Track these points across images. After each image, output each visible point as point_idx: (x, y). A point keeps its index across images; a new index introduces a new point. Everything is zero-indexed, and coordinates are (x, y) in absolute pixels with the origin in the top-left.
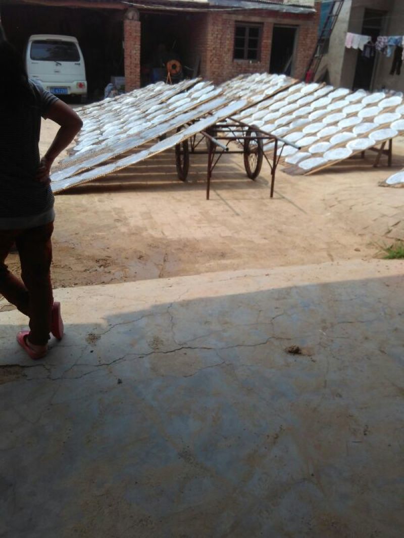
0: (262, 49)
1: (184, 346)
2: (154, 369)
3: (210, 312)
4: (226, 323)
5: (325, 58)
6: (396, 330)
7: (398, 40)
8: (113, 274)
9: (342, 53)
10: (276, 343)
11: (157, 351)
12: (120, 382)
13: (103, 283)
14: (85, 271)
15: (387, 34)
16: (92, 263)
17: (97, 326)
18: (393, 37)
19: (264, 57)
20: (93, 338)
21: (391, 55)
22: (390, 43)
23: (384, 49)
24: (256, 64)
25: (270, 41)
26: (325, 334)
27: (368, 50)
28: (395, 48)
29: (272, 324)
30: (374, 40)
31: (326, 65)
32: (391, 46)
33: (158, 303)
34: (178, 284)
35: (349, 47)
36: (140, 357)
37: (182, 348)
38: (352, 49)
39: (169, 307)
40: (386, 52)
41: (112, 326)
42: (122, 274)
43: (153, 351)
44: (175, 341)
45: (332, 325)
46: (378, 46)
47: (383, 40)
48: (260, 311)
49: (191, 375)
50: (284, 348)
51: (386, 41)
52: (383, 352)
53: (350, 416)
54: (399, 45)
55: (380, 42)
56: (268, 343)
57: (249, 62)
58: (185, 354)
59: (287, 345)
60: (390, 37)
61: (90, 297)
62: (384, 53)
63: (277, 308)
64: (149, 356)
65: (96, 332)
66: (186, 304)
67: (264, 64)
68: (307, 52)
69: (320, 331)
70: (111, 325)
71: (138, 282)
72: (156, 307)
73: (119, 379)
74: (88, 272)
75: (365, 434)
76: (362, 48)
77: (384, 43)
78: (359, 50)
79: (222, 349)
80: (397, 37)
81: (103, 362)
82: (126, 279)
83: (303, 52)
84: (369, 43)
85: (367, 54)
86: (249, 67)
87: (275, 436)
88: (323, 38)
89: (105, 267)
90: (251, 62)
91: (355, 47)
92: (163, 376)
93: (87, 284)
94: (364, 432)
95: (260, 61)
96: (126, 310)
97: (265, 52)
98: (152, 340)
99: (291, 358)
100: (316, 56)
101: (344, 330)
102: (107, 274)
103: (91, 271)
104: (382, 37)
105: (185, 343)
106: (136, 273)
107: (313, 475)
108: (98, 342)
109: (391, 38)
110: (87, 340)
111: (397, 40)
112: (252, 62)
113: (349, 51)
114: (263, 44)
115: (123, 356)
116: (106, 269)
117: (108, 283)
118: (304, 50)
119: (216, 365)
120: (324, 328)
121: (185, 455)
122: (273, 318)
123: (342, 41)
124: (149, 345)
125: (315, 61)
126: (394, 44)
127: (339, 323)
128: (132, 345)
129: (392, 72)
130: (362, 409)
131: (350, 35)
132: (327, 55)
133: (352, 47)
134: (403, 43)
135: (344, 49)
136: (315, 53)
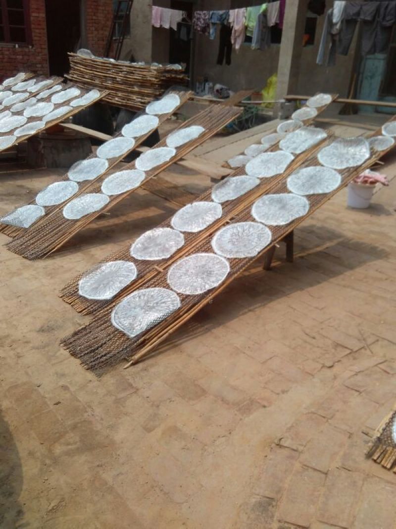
0: (33, 26)
5: (127, 41)
7: (224, 16)
9: (149, 35)
15: (209, 10)
18: (215, 12)
19: (36, 38)
21: (215, 37)
22: (213, 21)
23: (205, 29)
24: (27, 50)
25: (43, 15)
27: (184, 30)
28: (220, 27)
30: (190, 15)
31: (131, 51)
32: (214, 24)
35: (158, 26)
38: (161, 29)
40: (209, 33)
46: (197, 25)
47: (202, 16)
51: (207, 17)
54: (225, 23)
55: (198, 19)
57: (15, 46)
60: (211, 12)
62: (207, 34)
67: (39, 50)
68: (101, 32)
76: (175, 28)
77: (204, 20)
78: (171, 29)
80: (221, 12)
83: (96, 33)
84: (183, 20)
85: (183, 35)
88: (120, 13)
90: (17, 46)
91: (167, 26)
95: (33, 46)
97: (37, 31)
100: (114, 38)
104: (201, 13)
109: (213, 14)
111: (221, 16)
113: (158, 32)
114: (32, 18)
118: (96, 30)
123: (147, 18)
125: (115, 46)
126: (218, 22)
129: (220, 62)
131: (156, 9)
132: (129, 37)
133: (161, 26)
134: (231, 20)
135: (151, 29)
136: (113, 33)
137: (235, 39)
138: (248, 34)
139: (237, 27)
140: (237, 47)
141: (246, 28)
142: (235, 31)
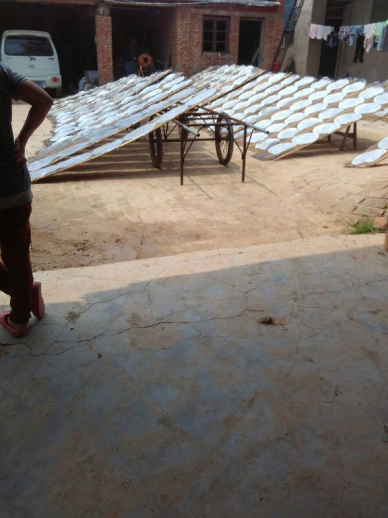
0: (230, 41)
1: (162, 321)
2: (133, 343)
3: (186, 288)
4: (202, 298)
5: (291, 49)
6: (364, 298)
7: (360, 30)
8: (92, 257)
9: (307, 44)
10: (250, 315)
11: (136, 326)
12: (100, 356)
13: (82, 265)
14: (64, 254)
15: (349, 25)
16: (70, 248)
17: (76, 304)
18: (354, 27)
19: (232, 49)
20: (72, 316)
21: (353, 44)
22: (352, 33)
23: (346, 39)
24: (225, 57)
25: (237, 34)
26: (296, 304)
27: (331, 40)
28: (357, 37)
29: (246, 297)
30: (337, 30)
31: (292, 56)
32: (353, 35)
33: (136, 281)
34: (155, 264)
35: (313, 37)
36: (119, 333)
37: (160, 323)
38: (316, 40)
39: (146, 286)
40: (349, 41)
41: (92, 304)
42: (100, 256)
43: (131, 326)
44: (152, 317)
45: (303, 296)
46: (341, 36)
47: (345, 30)
48: (234, 286)
49: (169, 348)
50: (258, 319)
51: (348, 30)
52: (351, 319)
53: (321, 379)
54: (361, 34)
55: (342, 32)
56: (242, 315)
57: (218, 55)
58: (163, 328)
59: (260, 316)
60: (351, 27)
61: (69, 278)
62: (347, 42)
63: (250, 283)
64: (127, 331)
65: (76, 311)
66: (163, 282)
67: (232, 56)
68: (273, 43)
69: (292, 302)
70: (90, 304)
71: (115, 264)
72: (133, 285)
73: (99, 354)
74: (67, 255)
75: (336, 395)
76: (325, 39)
77: (346, 32)
78: (323, 40)
79: (198, 322)
80: (358, 27)
81: (83, 338)
82: (104, 261)
83: (269, 44)
84: (332, 33)
85: (331, 44)
86: (218, 59)
87: (251, 400)
88: (288, 30)
89: (83, 250)
90: (219, 54)
91: (319, 37)
92: (142, 349)
93: (66, 267)
94: (335, 392)
95: (229, 54)
96: (104, 289)
97: (233, 44)
98: (131, 316)
99: (264, 328)
100: (282, 47)
101: (314, 300)
102: (86, 258)
103: (69, 254)
104: (344, 27)
105: (163, 319)
106: (114, 255)
107: (287, 434)
108: (78, 320)
109: (353, 28)
110: (67, 318)
111: (358, 29)
112: (221, 55)
113: (313, 41)
114: (231, 37)
115: (102, 332)
116: (84, 253)
117: (87, 265)
118: (270, 42)
119: (193, 337)
120: (295, 300)
121: (165, 421)
122: (247, 292)
123: (306, 32)
124: (128, 321)
125: (281, 52)
126: (356, 33)
127: (309, 294)
128: (111, 322)
129: (355, 61)
130: (332, 371)
131: (313, 26)
132: (292, 46)
133: (316, 37)
134: (365, 32)
135: (308, 39)
136: (281, 44)
137: (367, 45)
138: (376, 41)
139: (368, 36)
140: (367, 50)
141: (375, 37)
142: (367, 40)
